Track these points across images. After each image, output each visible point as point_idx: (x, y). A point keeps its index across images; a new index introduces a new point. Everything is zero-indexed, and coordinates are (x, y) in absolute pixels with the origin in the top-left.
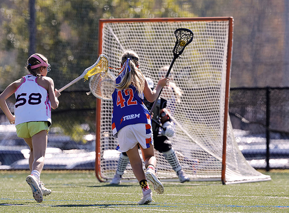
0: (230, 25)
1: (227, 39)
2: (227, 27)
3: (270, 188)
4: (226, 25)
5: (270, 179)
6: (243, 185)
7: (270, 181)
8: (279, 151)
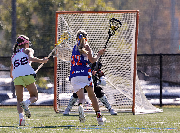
0: (137, 15)
1: (136, 24)
2: (136, 16)
3: (162, 117)
4: (134, 15)
5: (162, 111)
6: (146, 115)
7: (162, 112)
8: (168, 94)
